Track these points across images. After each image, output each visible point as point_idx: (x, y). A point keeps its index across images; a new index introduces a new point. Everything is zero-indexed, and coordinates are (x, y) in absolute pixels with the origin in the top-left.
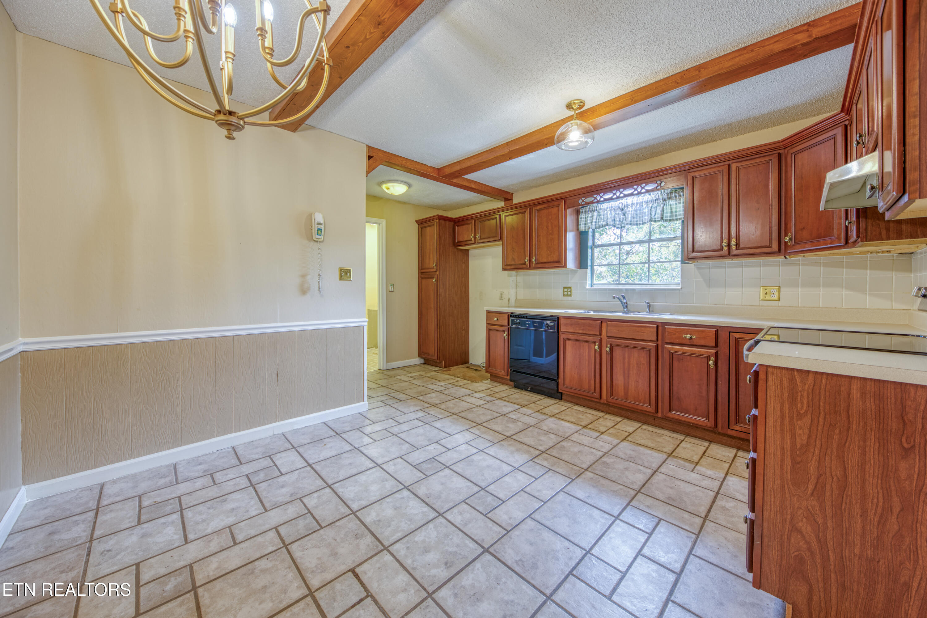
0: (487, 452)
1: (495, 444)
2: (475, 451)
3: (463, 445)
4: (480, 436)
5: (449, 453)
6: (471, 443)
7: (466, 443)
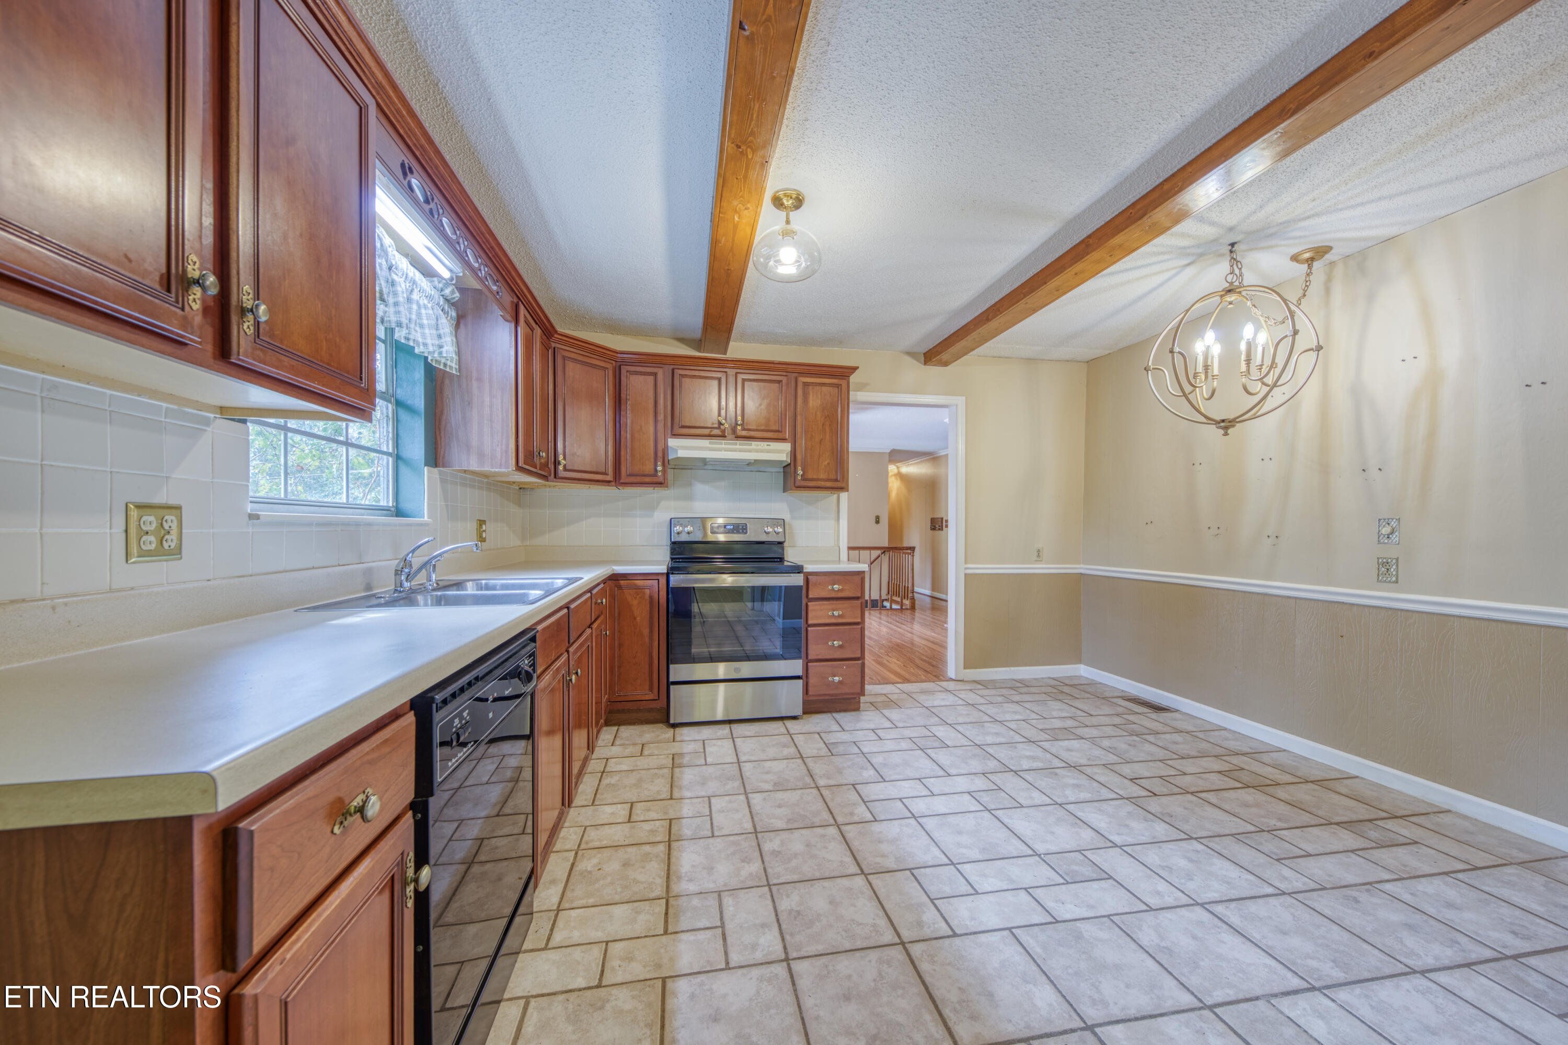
0: (943, 857)
1: (910, 869)
2: (966, 868)
3: (990, 889)
4: (932, 900)
5: (1028, 881)
6: (966, 889)
7: (977, 893)
